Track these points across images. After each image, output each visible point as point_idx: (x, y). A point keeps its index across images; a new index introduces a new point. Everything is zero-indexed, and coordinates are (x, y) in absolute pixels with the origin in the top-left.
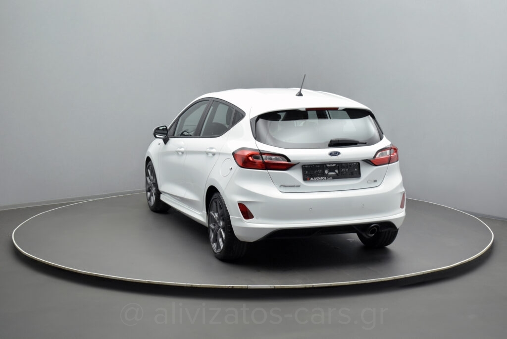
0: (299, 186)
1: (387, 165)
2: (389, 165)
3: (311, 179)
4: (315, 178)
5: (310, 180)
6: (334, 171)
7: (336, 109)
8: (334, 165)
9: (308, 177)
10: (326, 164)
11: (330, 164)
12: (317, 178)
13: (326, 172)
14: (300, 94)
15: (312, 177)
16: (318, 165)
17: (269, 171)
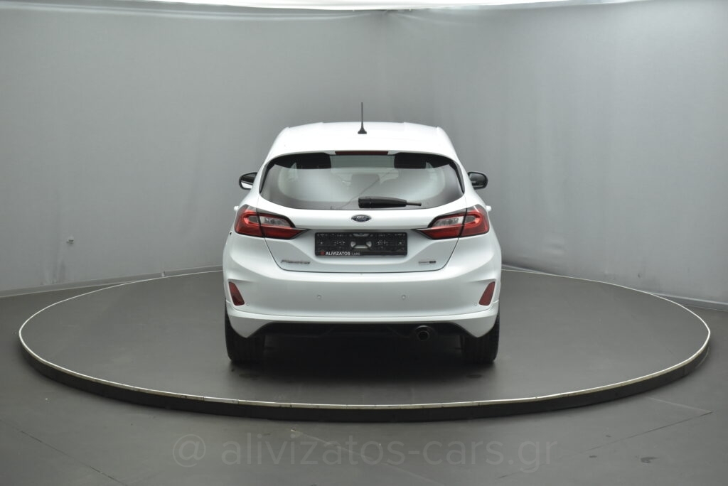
0: (309, 263)
1: (457, 239)
2: (460, 239)
3: (327, 253)
4: (332, 253)
5: (325, 254)
6: (365, 244)
7: (384, 153)
8: (366, 235)
9: (322, 251)
10: (352, 233)
11: (358, 233)
12: (337, 253)
13: (352, 245)
14: (362, 131)
15: (330, 251)
16: (340, 234)
17: (267, 239)
